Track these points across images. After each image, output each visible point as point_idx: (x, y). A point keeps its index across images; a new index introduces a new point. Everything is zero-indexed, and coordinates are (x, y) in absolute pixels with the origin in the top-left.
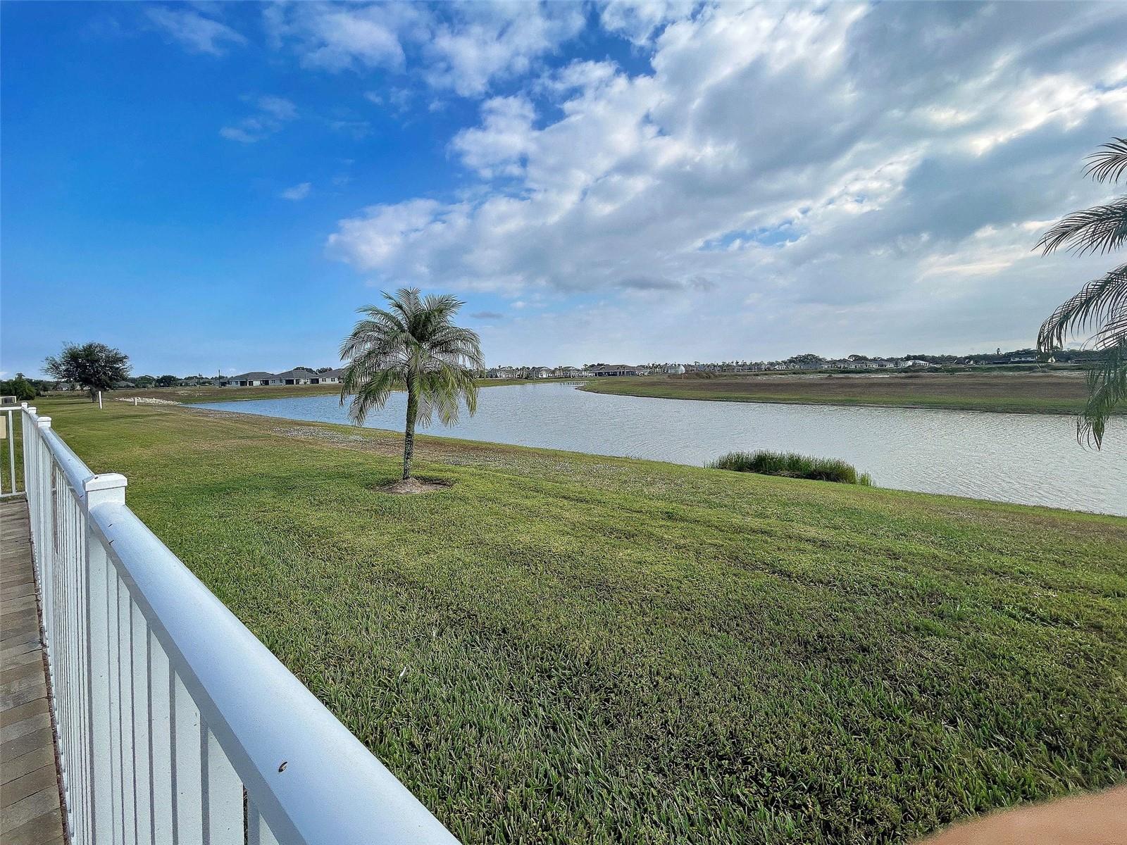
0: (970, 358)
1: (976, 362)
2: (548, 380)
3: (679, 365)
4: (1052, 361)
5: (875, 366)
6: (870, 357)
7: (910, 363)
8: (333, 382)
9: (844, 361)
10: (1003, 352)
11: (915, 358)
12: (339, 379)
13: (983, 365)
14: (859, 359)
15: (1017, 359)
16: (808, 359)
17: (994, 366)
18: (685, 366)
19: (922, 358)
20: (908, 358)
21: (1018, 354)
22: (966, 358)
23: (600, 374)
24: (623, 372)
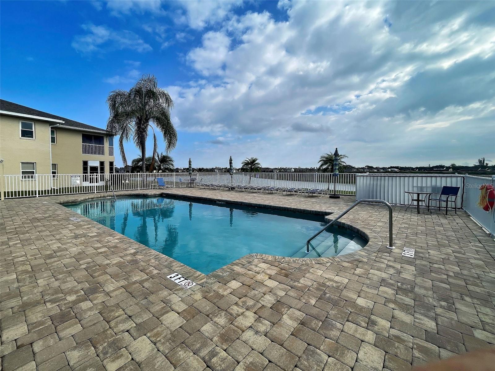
0: (417, 168)
3: (292, 168)
4: (451, 170)
10: (431, 166)
11: (393, 167)
14: (369, 167)
15: (436, 169)
16: (347, 167)
18: (294, 169)
20: (390, 168)
21: (437, 167)
22: (415, 168)
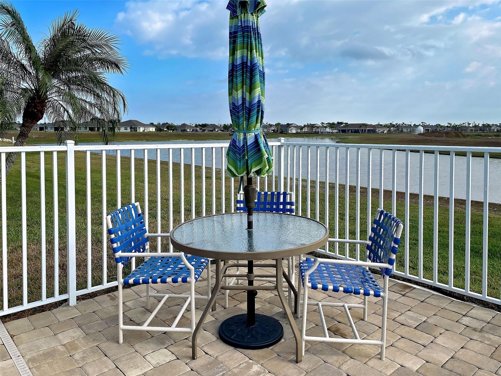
2: (297, 135)
8: (126, 131)
12: (131, 128)
23: (344, 131)
24: (365, 130)
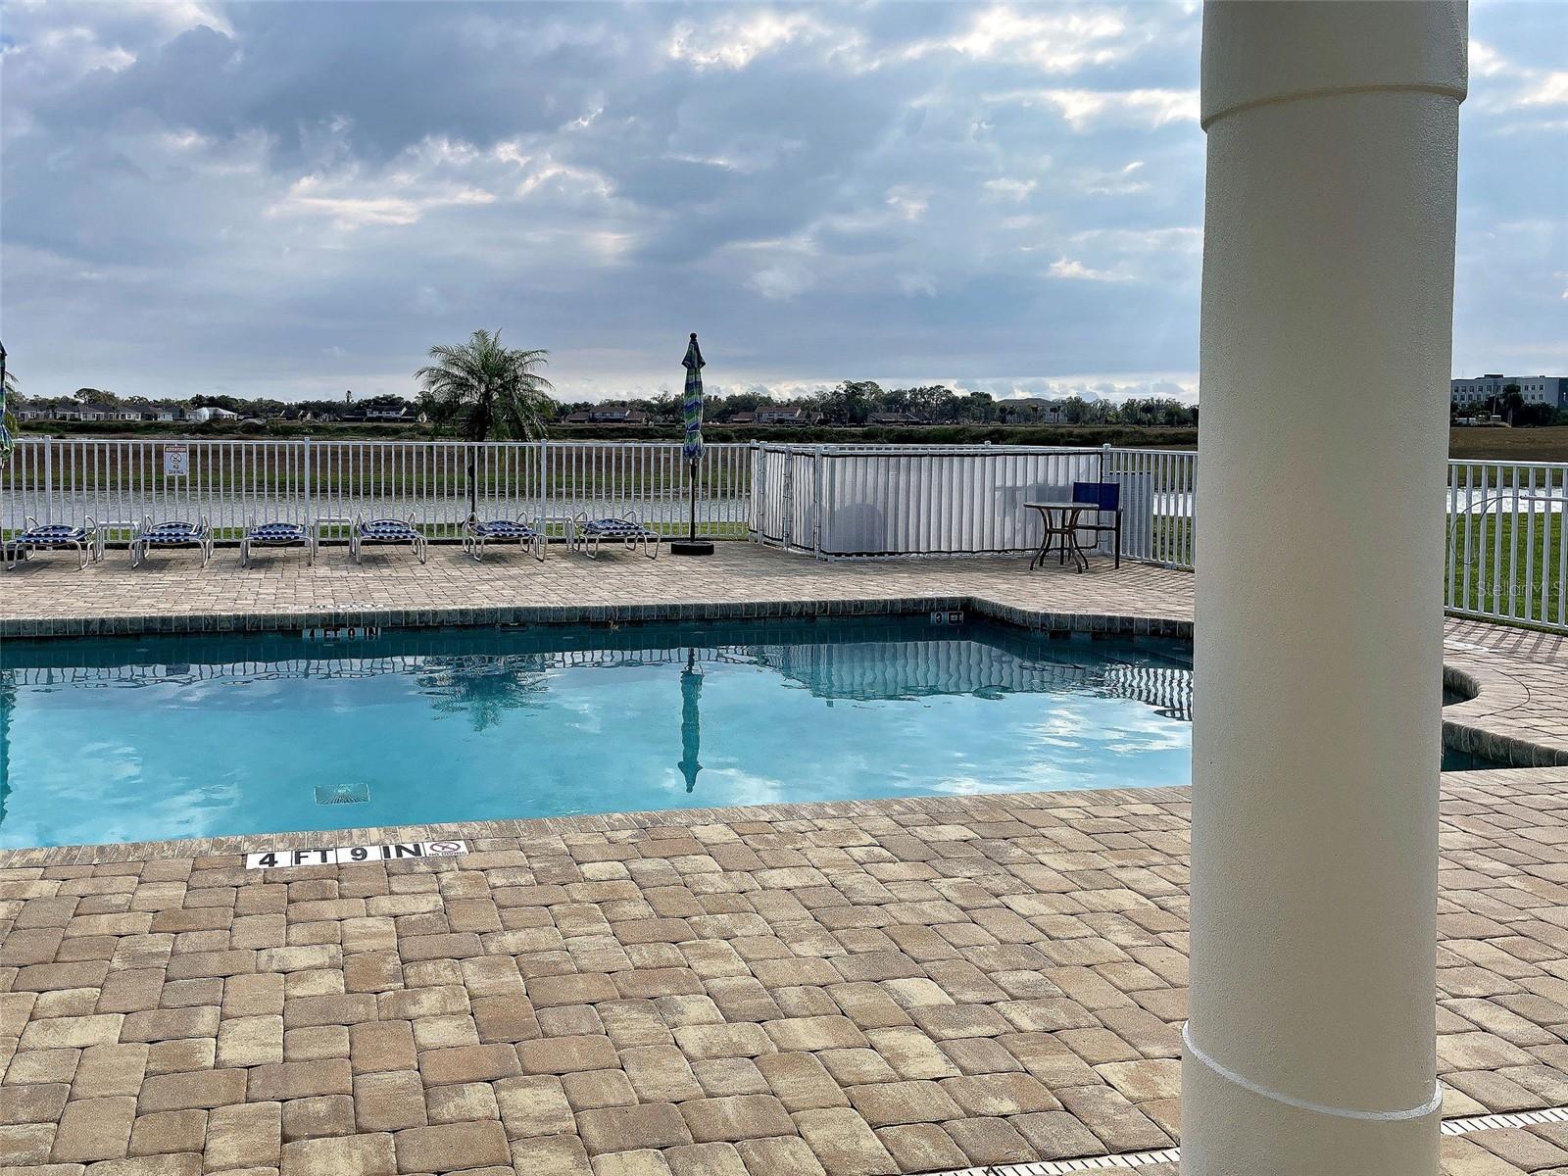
0: (305, 407)
1: (316, 416)
5: (134, 417)
6: (123, 395)
7: (206, 413)
9: (65, 403)
10: (355, 399)
11: (212, 402)
13: (324, 420)
14: (95, 399)
17: (346, 425)
19: (224, 402)
20: (199, 402)
22: (301, 407)
